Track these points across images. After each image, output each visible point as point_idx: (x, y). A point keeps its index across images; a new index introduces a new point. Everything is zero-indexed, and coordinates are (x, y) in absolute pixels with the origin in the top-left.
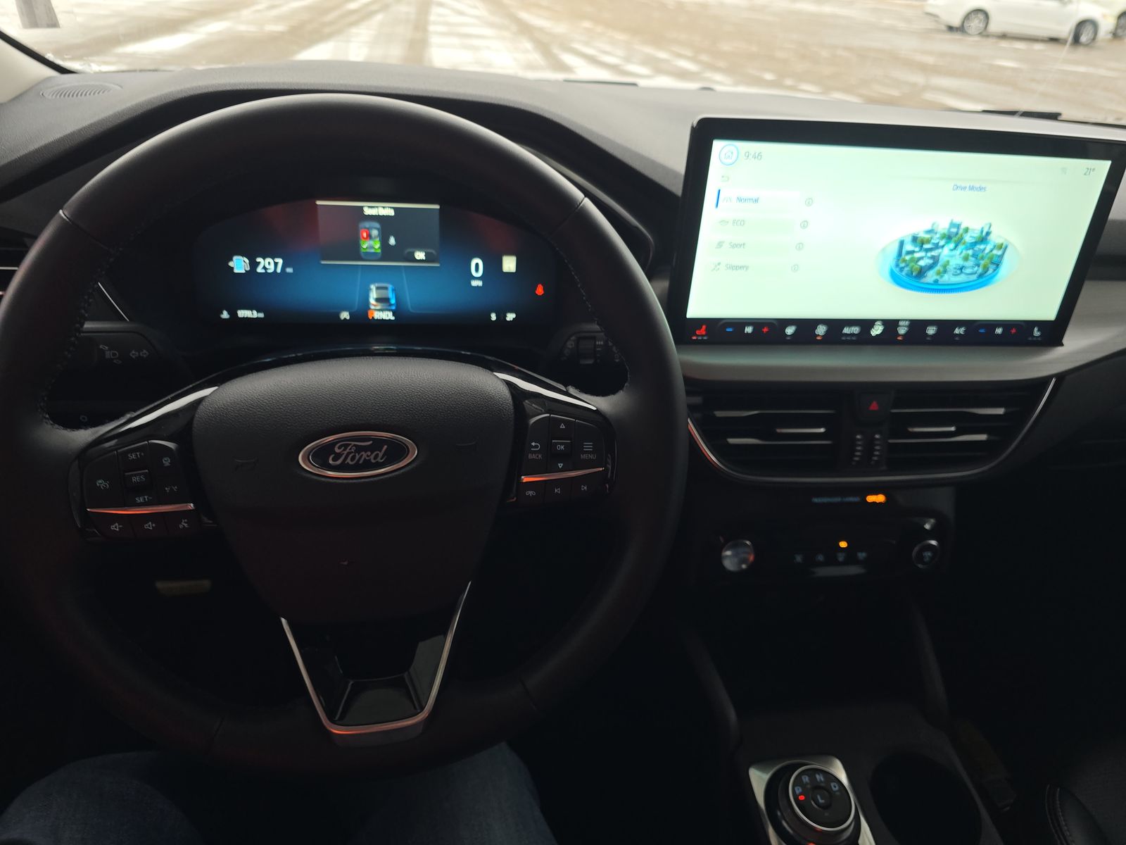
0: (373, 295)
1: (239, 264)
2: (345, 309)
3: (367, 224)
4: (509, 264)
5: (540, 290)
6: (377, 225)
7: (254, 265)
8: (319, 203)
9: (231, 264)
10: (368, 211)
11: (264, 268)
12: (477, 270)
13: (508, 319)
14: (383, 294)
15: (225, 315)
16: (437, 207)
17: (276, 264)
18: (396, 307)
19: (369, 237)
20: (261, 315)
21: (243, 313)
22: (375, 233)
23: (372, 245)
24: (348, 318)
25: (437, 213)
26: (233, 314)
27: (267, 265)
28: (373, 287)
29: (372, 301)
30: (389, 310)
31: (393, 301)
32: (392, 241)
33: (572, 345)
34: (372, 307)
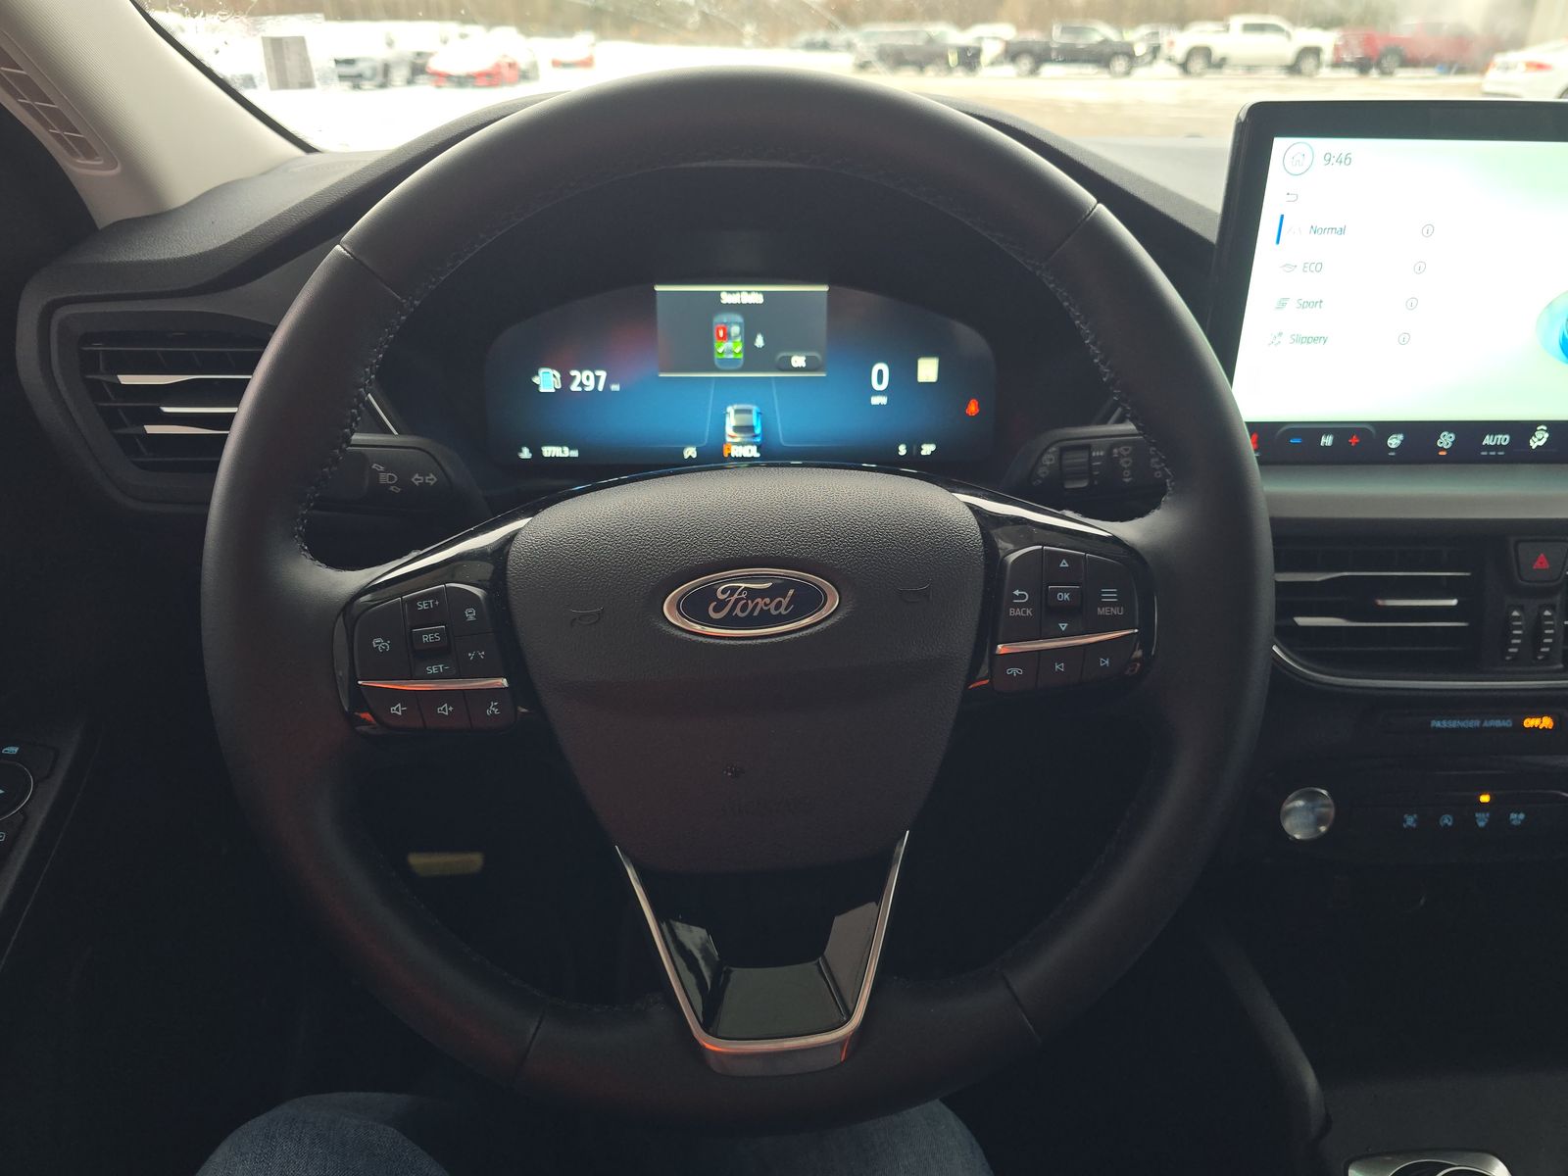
0: (731, 421)
1: (547, 380)
2: (691, 444)
3: (724, 318)
4: (928, 370)
5: (973, 408)
6: (739, 319)
7: (567, 380)
8: (658, 288)
9: (536, 380)
10: (726, 299)
11: (581, 384)
12: (880, 381)
13: (923, 453)
14: (744, 420)
15: (526, 454)
16: (825, 288)
17: (597, 378)
18: (763, 439)
19: (727, 336)
20: (575, 454)
21: (549, 451)
22: (735, 330)
23: (730, 348)
24: (694, 456)
25: (825, 296)
26: (536, 452)
27: (585, 380)
28: (730, 410)
29: (729, 430)
30: (752, 444)
31: (758, 431)
32: (759, 342)
33: (1051, 460)
34: (729, 439)
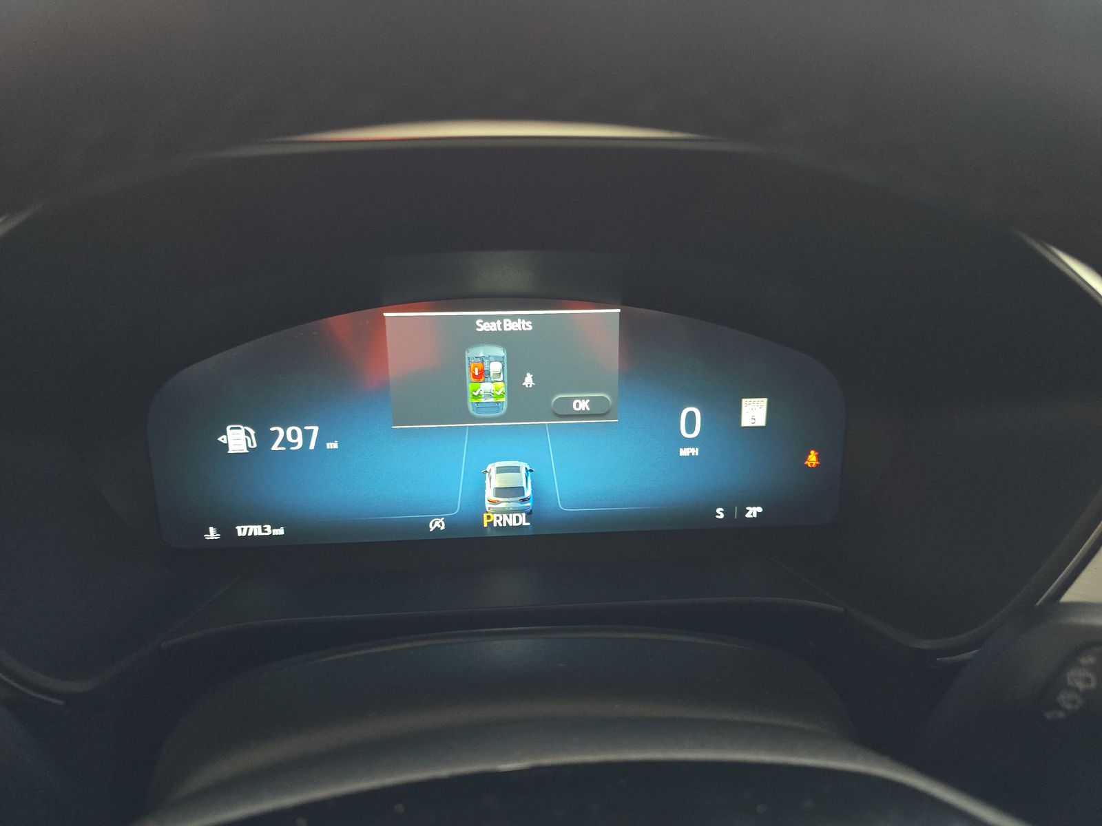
0: (495, 481)
1: (237, 440)
2: (438, 513)
3: (481, 351)
4: (754, 412)
5: (812, 459)
6: (500, 352)
7: (265, 438)
8: (385, 314)
9: (223, 439)
10: (484, 327)
11: (285, 442)
12: (690, 428)
13: (748, 515)
14: (509, 480)
15: (213, 534)
16: (619, 310)
17: (307, 435)
18: (534, 505)
20: (280, 532)
21: (242, 531)
22: (495, 367)
23: (492, 390)
25: (616, 322)
26: (227, 531)
27: (289, 436)
28: (492, 467)
29: (489, 494)
30: (521, 511)
31: (528, 493)
32: (529, 381)
34: (488, 505)
